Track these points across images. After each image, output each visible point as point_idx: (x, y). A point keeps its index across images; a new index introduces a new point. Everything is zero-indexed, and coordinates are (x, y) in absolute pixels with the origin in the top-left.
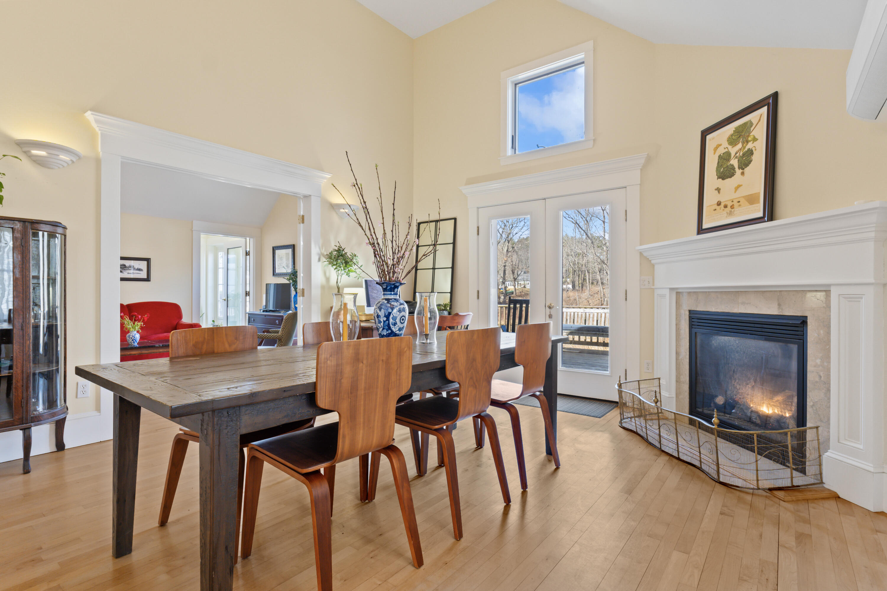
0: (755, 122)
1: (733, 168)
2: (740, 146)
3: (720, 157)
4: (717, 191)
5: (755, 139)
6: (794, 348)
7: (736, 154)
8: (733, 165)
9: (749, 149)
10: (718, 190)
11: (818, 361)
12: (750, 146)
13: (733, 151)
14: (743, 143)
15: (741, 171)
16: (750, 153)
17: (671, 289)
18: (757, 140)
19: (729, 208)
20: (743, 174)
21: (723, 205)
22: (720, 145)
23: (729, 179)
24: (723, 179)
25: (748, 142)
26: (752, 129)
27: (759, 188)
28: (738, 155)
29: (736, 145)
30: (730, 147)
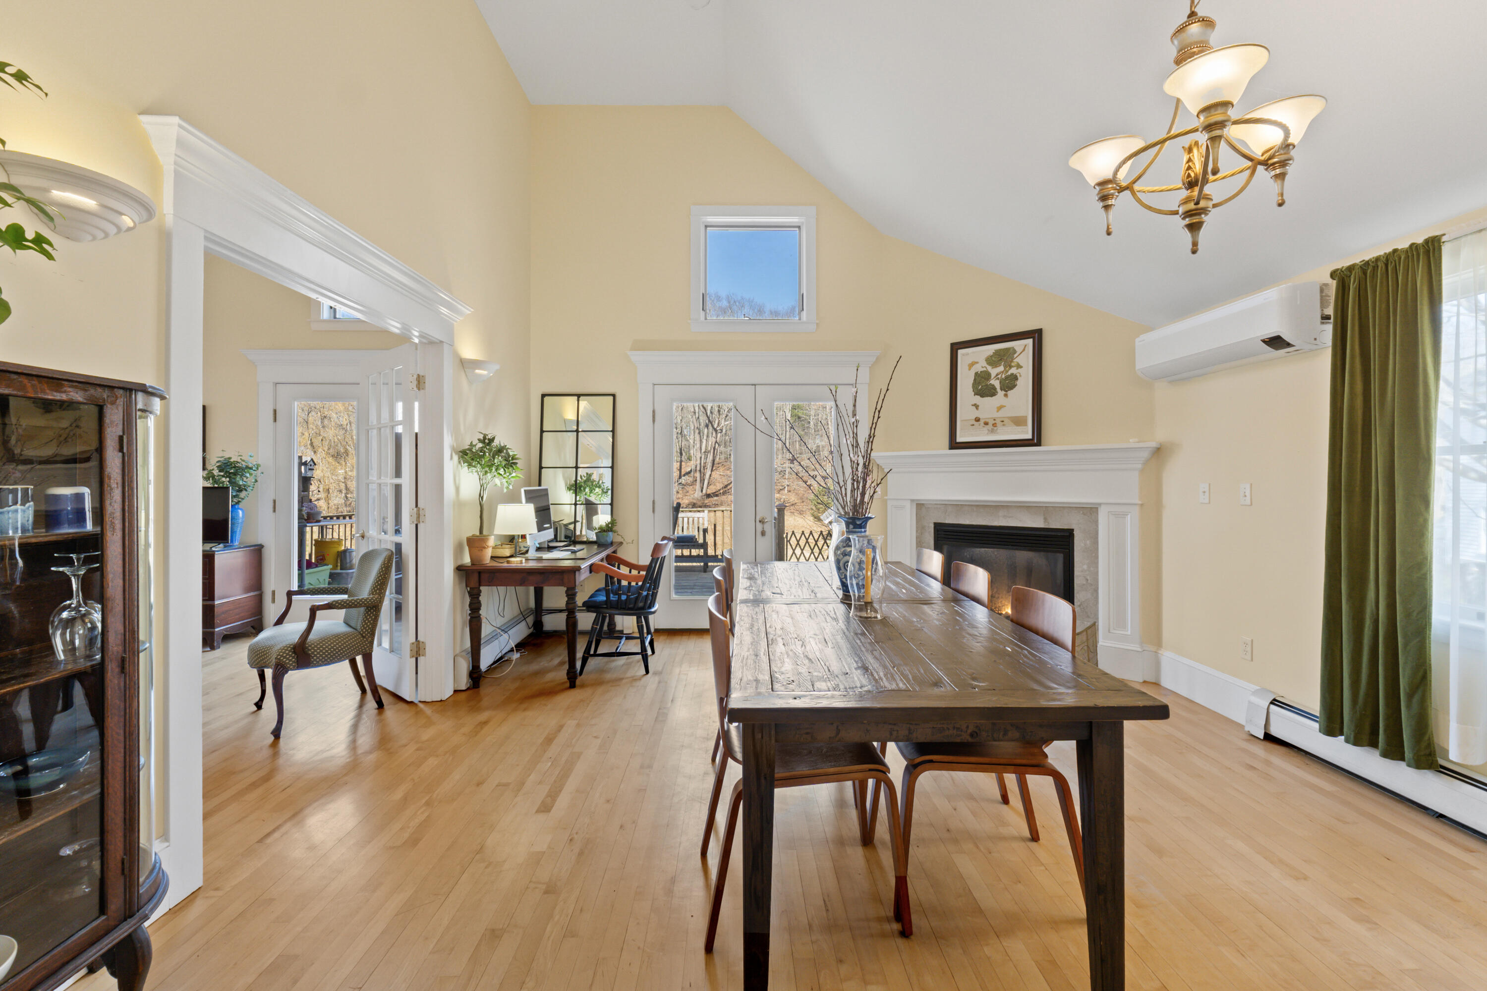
0: (1019, 350)
1: (995, 389)
2: (1001, 368)
3: (976, 374)
4: (974, 407)
5: (1019, 366)
6: (1060, 557)
7: (997, 375)
8: (993, 385)
9: (1012, 374)
10: (976, 406)
11: (1085, 567)
12: (1013, 371)
13: (994, 372)
14: (1005, 367)
15: (1003, 392)
16: (1014, 378)
17: (912, 501)
18: (1021, 367)
19: (990, 426)
20: (1006, 395)
21: (982, 422)
22: (977, 363)
23: (989, 398)
24: (982, 396)
25: (1011, 367)
26: (1015, 356)
27: (1027, 411)
28: (999, 376)
29: (996, 367)
30: (989, 368)
